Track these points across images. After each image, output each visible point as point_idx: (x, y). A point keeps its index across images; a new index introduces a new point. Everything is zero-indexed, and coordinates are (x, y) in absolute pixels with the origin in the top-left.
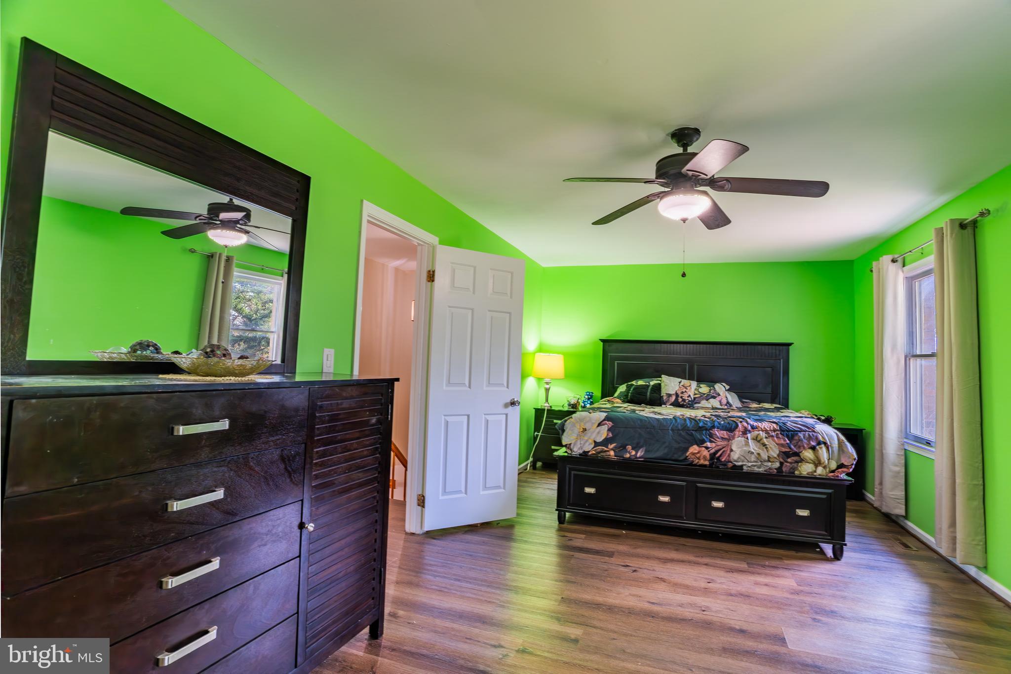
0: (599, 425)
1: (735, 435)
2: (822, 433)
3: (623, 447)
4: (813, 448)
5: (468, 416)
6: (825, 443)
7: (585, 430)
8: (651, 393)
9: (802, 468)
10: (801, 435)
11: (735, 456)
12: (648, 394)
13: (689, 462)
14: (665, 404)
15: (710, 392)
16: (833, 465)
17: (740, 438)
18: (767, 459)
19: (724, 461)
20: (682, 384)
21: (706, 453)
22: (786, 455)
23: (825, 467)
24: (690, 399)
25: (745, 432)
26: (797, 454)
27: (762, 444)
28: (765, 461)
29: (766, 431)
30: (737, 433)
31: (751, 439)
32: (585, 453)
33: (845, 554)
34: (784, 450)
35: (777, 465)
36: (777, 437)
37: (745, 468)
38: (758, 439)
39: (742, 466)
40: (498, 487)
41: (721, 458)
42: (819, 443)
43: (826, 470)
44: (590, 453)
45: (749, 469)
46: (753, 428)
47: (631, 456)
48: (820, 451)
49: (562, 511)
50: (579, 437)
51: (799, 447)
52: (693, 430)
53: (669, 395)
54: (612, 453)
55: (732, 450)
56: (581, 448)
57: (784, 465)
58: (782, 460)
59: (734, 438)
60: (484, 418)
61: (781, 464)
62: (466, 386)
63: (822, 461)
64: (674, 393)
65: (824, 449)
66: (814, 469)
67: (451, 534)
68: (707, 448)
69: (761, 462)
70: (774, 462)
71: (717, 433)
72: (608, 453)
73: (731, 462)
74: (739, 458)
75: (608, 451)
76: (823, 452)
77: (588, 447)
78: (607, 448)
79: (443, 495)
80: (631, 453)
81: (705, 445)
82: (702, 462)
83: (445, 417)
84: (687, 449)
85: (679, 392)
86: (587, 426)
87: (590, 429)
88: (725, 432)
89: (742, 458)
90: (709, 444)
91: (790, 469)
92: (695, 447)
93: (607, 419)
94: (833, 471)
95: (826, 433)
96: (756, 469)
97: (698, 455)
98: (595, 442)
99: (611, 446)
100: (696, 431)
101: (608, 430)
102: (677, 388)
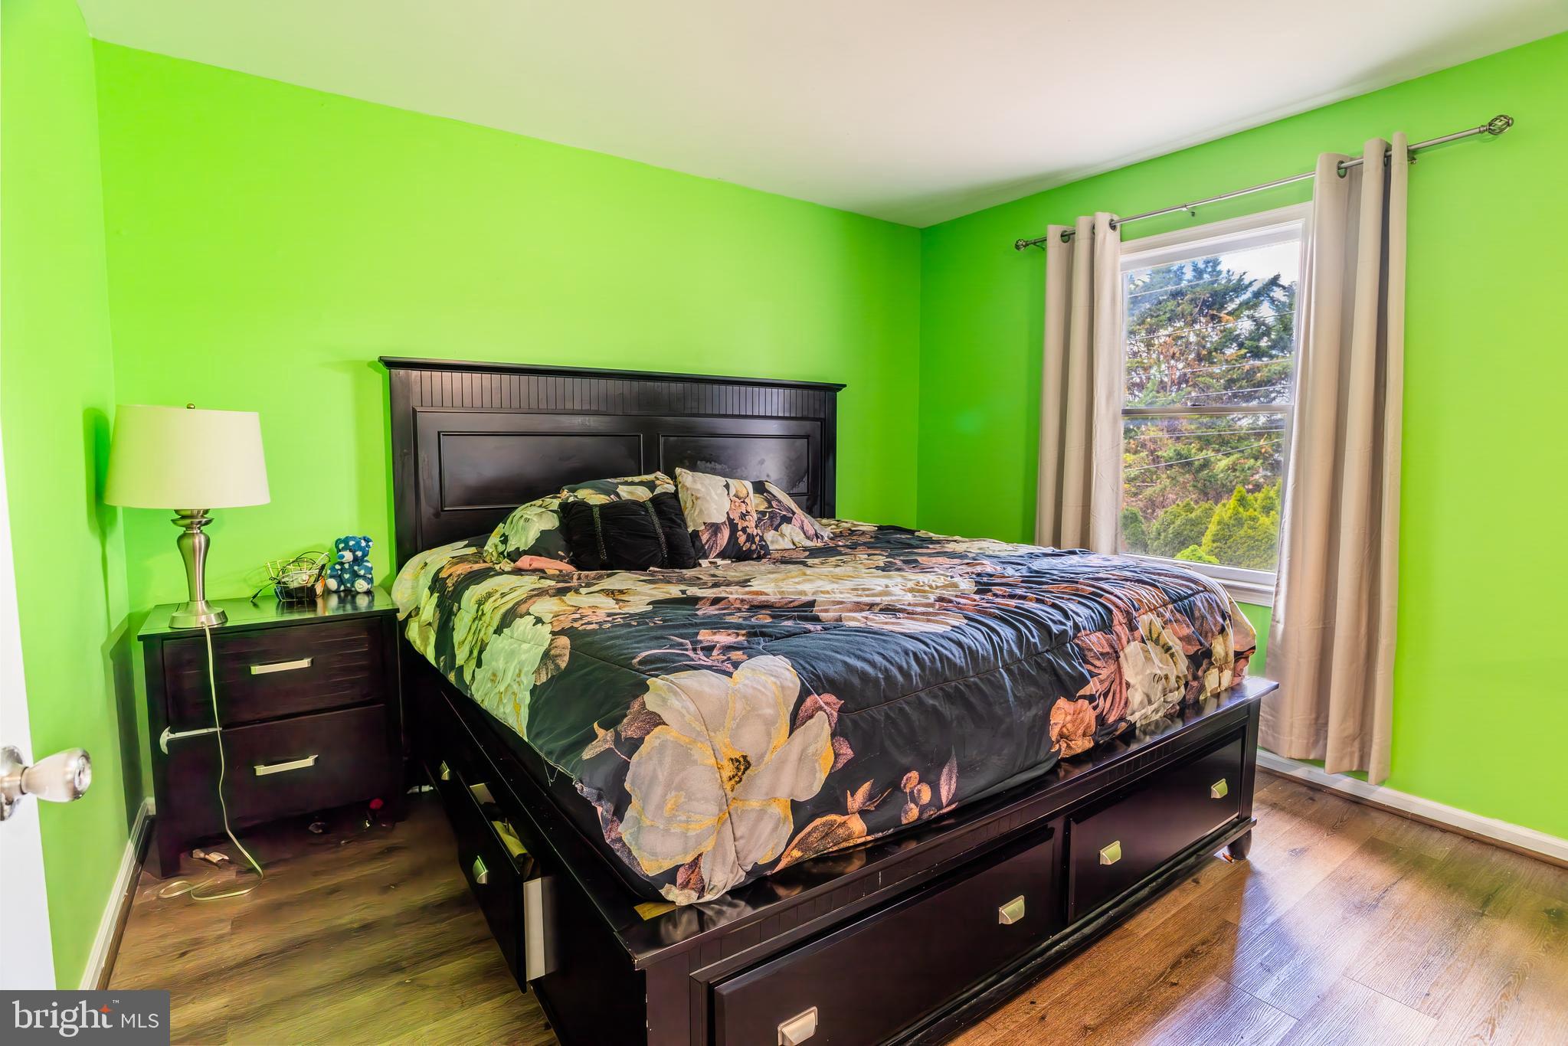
0: (792, 723)
1: (1120, 639)
3: (890, 789)
4: (1223, 631)
6: (1227, 614)
7: (741, 764)
9: (1209, 685)
10: (1200, 605)
11: (1135, 700)
14: (707, 558)
17: (1132, 644)
19: (1115, 721)
20: (732, 491)
21: (1090, 714)
22: (1193, 662)
26: (1208, 654)
27: (1163, 648)
28: (1170, 692)
29: (1156, 610)
30: (1120, 631)
32: (764, 870)
34: (1191, 651)
35: (1182, 691)
36: (1175, 622)
38: (1155, 636)
41: (1108, 716)
42: (1224, 616)
43: (1231, 675)
44: (784, 862)
46: (1135, 606)
47: (923, 809)
48: (1229, 634)
50: (726, 808)
51: (1207, 635)
53: (715, 528)
54: (857, 825)
55: (1127, 686)
57: (1189, 688)
59: (1121, 648)
63: (1229, 655)
64: (724, 518)
65: (1230, 627)
66: (1219, 679)
68: (1090, 698)
69: (1165, 695)
70: (1179, 687)
71: (1089, 642)
72: (846, 835)
73: (1124, 720)
74: (1140, 702)
75: (845, 827)
77: (772, 838)
78: (843, 814)
80: (919, 796)
81: (1085, 691)
82: (1080, 745)
84: (1047, 719)
85: (735, 516)
86: (749, 744)
88: (1100, 635)
89: (1145, 699)
90: (1092, 684)
91: (1196, 694)
92: (1062, 703)
97: (1071, 727)
98: (793, 805)
99: (853, 802)
100: (1052, 651)
101: (833, 735)
102: (727, 506)
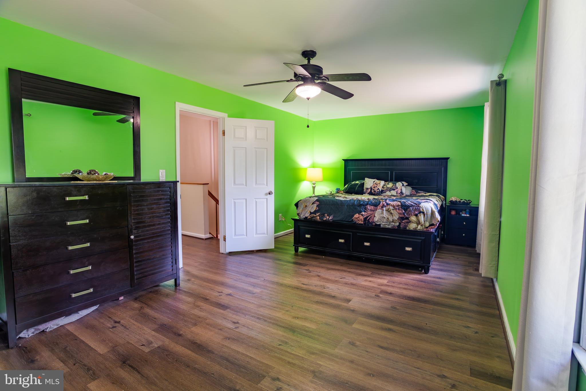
0: (313, 204)
1: (377, 208)
2: (423, 207)
3: (322, 215)
4: (416, 215)
5: (246, 199)
6: (423, 213)
7: (306, 206)
8: (358, 188)
9: (411, 226)
10: (411, 208)
11: (376, 219)
12: (356, 188)
13: (354, 222)
14: (365, 194)
15: (392, 187)
16: (427, 224)
17: (379, 210)
18: (392, 221)
19: (371, 222)
20: (375, 182)
21: (362, 218)
22: (401, 219)
23: (422, 225)
24: (378, 191)
25: (383, 206)
26: (407, 218)
27: (391, 213)
28: (391, 222)
29: (394, 206)
30: (378, 207)
31: (385, 210)
32: (306, 217)
33: (430, 271)
34: (401, 216)
35: (398, 224)
36: (398, 209)
37: (381, 225)
38: (389, 210)
39: (380, 225)
40: (264, 234)
41: (370, 220)
42: (420, 212)
43: (422, 227)
44: (308, 218)
45: (384, 226)
46: (388, 204)
47: (326, 219)
48: (420, 217)
49: (297, 246)
50: (303, 210)
51: (409, 215)
52: (357, 206)
53: (367, 189)
54: (318, 218)
55: (375, 216)
56: (304, 215)
57: (401, 224)
58: (400, 222)
59: (376, 210)
60: (254, 201)
61: (400, 223)
62: (244, 185)
63: (421, 222)
64: (370, 187)
65: (422, 216)
66: (417, 226)
67: (240, 254)
68: (362, 215)
69: (389, 222)
70: (395, 222)
71: (369, 207)
72: (316, 218)
73: (374, 222)
74: (378, 220)
75: (316, 217)
76: (422, 218)
77: (307, 215)
78: (316, 215)
79: (234, 236)
80: (327, 218)
81: (361, 214)
82: (360, 222)
83: (234, 200)
84: (353, 216)
85: (373, 187)
86: (308, 204)
87: (308, 206)
88: (373, 207)
89: (380, 220)
90: (363, 213)
91: (404, 226)
92: (357, 214)
93: (317, 200)
94: (427, 228)
95: (425, 207)
96: (387, 226)
97: (358, 219)
98: (310, 212)
99: (317, 214)
100: (358, 206)
101: (317, 206)
102: (372, 185)
